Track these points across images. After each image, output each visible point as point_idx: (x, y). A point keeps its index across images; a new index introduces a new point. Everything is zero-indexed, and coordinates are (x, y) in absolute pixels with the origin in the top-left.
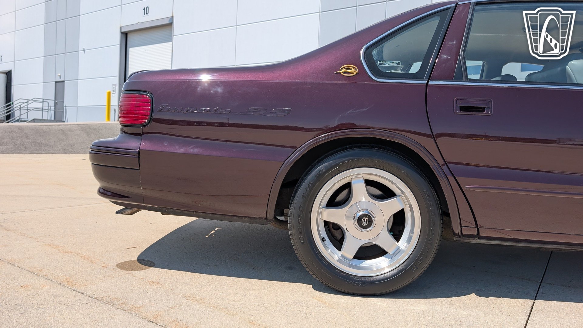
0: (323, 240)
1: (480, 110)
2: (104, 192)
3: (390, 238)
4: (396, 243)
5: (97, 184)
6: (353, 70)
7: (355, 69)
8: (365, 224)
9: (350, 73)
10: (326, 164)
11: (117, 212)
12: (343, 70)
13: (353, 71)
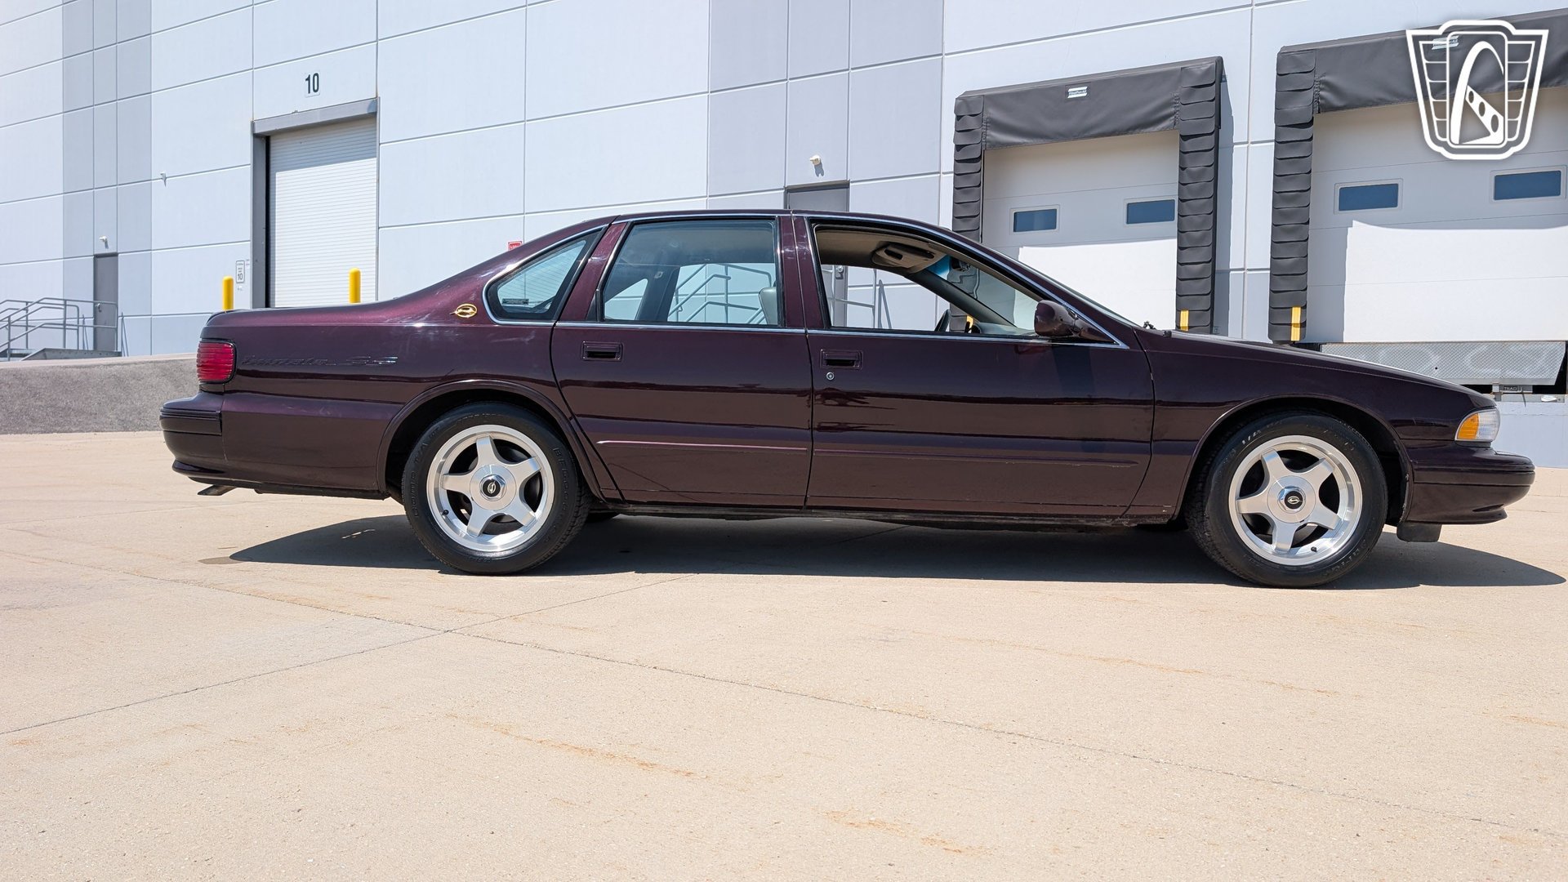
0: (445, 513)
1: (611, 355)
2: (180, 467)
3: (525, 507)
4: (532, 512)
5: (171, 458)
6: (471, 310)
7: (474, 309)
8: (492, 491)
9: (468, 314)
10: (442, 422)
11: (200, 493)
12: (460, 311)
13: (471, 312)
